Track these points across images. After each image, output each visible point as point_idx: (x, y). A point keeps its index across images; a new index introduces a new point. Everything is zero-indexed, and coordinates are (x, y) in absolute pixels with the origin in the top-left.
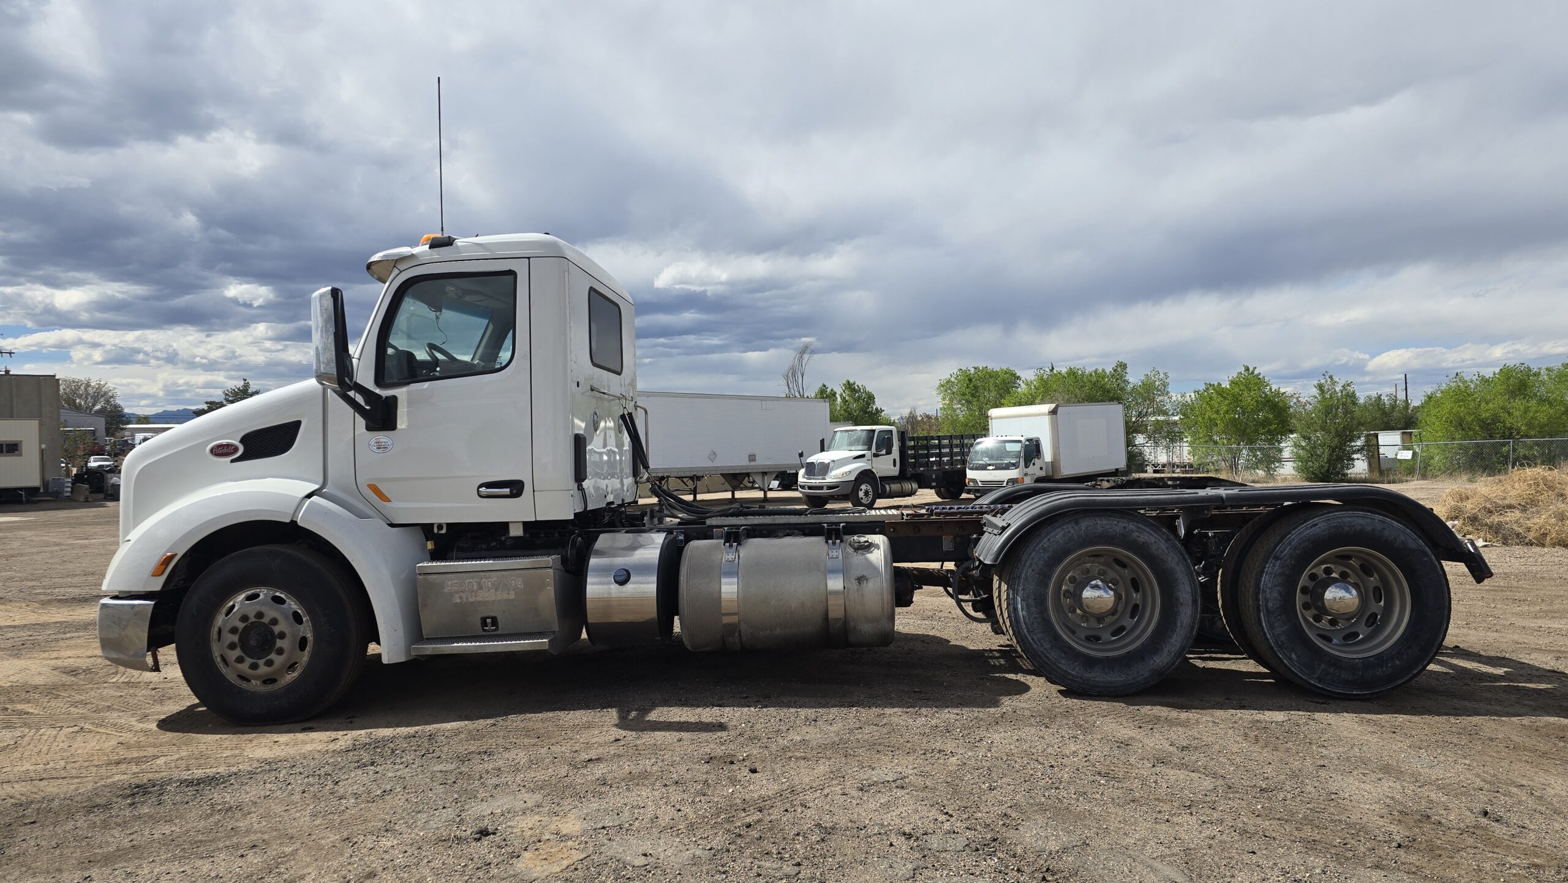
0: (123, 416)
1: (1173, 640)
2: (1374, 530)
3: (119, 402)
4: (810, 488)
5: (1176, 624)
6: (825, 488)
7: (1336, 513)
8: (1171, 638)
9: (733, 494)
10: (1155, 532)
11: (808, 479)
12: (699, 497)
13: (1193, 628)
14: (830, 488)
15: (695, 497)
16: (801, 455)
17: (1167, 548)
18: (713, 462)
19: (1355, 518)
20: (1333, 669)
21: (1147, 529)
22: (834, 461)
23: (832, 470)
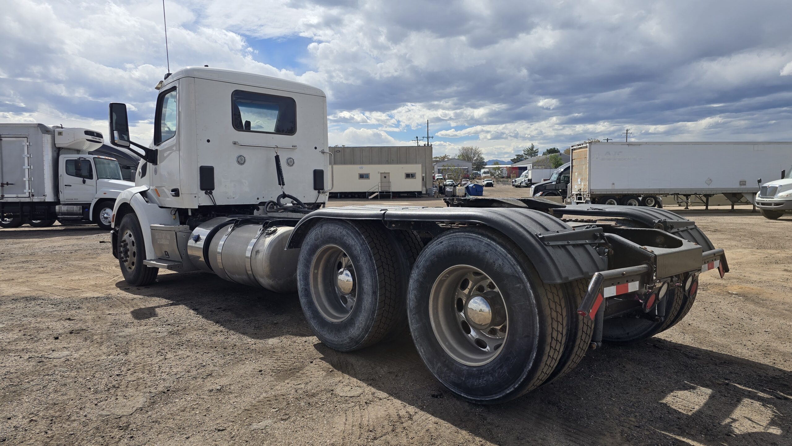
0: (484, 162)
1: (360, 319)
2: (479, 252)
3: (482, 156)
4: (763, 204)
5: (362, 307)
6: (773, 204)
7: (457, 234)
8: (359, 317)
9: (733, 207)
10: (356, 237)
11: (761, 198)
12: (709, 208)
13: (373, 312)
14: (776, 204)
15: (707, 207)
16: (759, 181)
17: (361, 250)
18: (709, 185)
19: (468, 239)
20: (445, 369)
21: (352, 235)
22: (781, 186)
23: (779, 192)
